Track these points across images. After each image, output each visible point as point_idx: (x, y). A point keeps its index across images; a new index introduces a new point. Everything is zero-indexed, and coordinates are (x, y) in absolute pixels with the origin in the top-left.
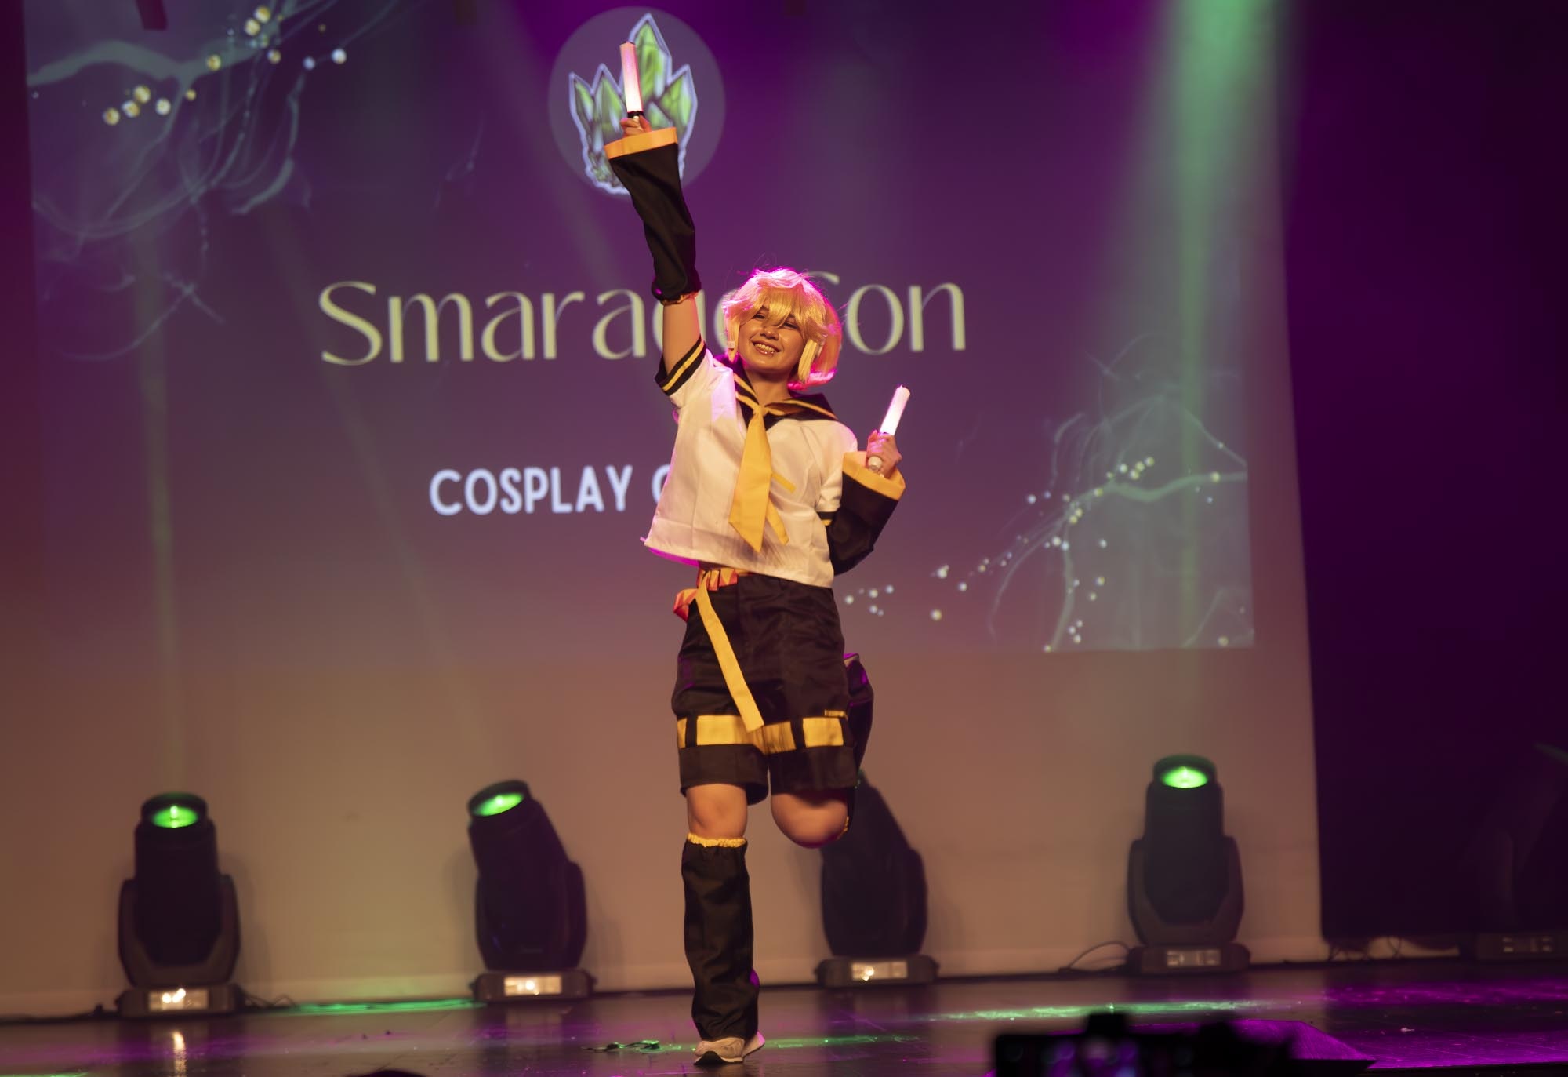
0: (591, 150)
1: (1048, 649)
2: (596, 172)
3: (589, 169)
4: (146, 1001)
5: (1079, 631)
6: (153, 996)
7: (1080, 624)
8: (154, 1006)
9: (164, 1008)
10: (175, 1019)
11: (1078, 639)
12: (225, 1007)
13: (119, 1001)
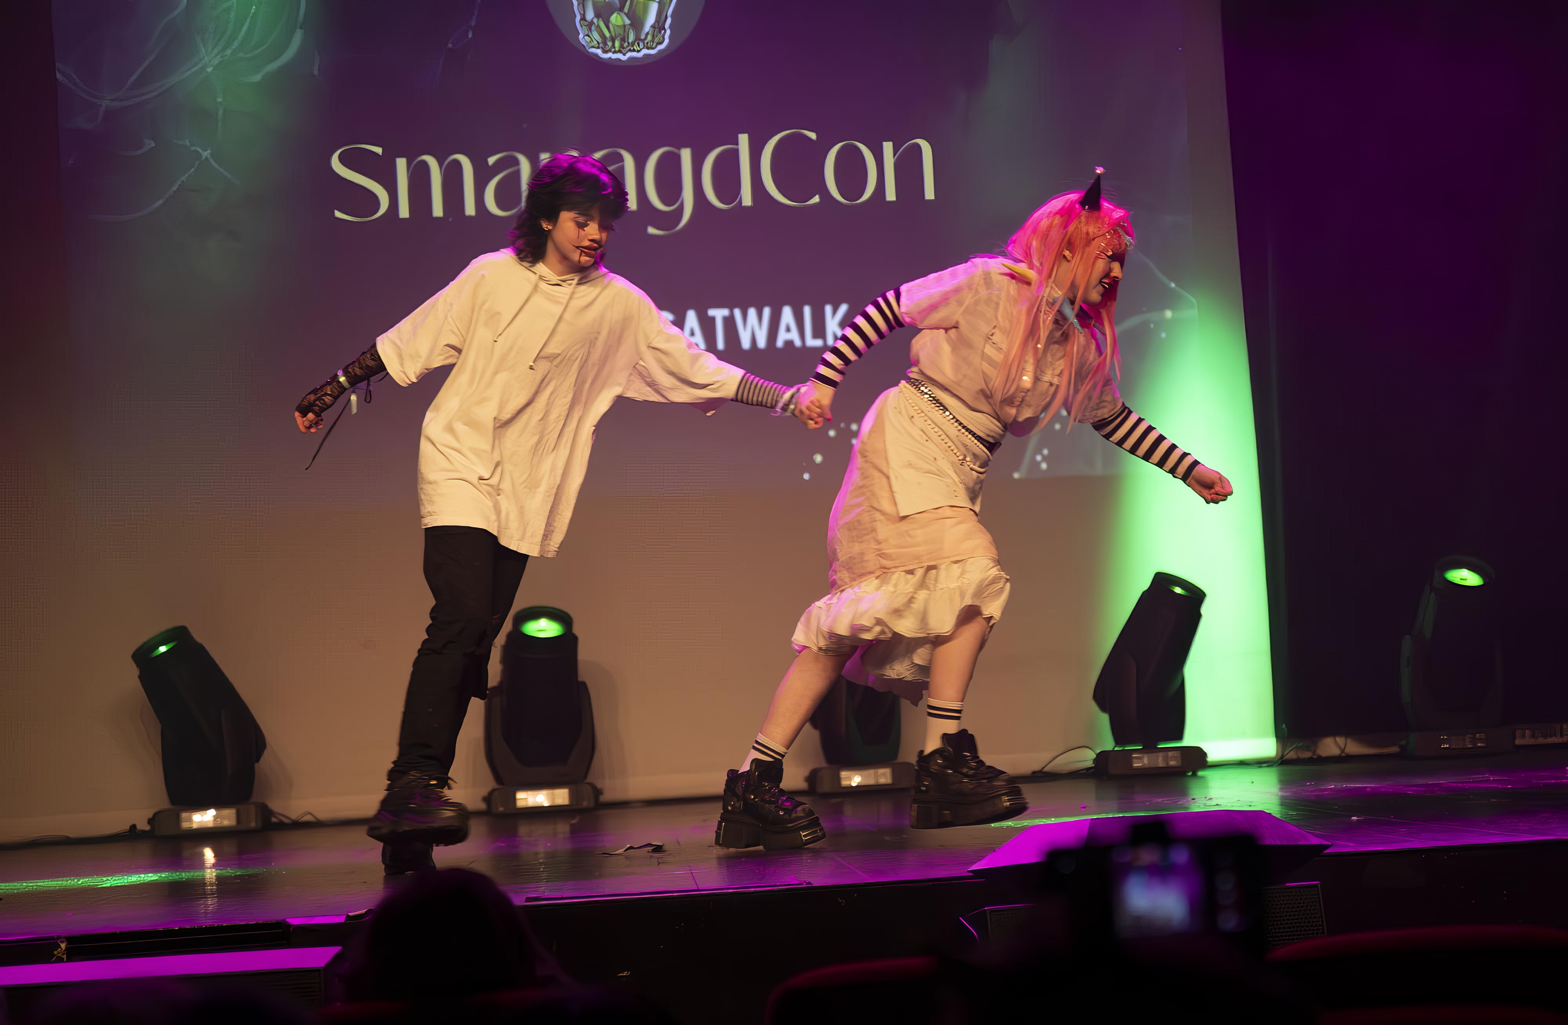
0: (583, 18)
1: (1016, 476)
2: (586, 38)
3: (581, 36)
4: (178, 820)
5: (1045, 459)
6: (184, 815)
7: (1046, 452)
8: (185, 825)
9: (195, 826)
10: (205, 836)
11: (1044, 466)
12: (253, 825)
13: (150, 821)
